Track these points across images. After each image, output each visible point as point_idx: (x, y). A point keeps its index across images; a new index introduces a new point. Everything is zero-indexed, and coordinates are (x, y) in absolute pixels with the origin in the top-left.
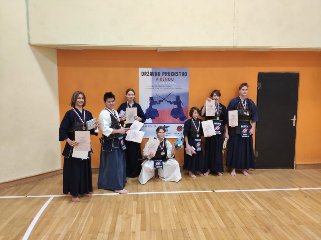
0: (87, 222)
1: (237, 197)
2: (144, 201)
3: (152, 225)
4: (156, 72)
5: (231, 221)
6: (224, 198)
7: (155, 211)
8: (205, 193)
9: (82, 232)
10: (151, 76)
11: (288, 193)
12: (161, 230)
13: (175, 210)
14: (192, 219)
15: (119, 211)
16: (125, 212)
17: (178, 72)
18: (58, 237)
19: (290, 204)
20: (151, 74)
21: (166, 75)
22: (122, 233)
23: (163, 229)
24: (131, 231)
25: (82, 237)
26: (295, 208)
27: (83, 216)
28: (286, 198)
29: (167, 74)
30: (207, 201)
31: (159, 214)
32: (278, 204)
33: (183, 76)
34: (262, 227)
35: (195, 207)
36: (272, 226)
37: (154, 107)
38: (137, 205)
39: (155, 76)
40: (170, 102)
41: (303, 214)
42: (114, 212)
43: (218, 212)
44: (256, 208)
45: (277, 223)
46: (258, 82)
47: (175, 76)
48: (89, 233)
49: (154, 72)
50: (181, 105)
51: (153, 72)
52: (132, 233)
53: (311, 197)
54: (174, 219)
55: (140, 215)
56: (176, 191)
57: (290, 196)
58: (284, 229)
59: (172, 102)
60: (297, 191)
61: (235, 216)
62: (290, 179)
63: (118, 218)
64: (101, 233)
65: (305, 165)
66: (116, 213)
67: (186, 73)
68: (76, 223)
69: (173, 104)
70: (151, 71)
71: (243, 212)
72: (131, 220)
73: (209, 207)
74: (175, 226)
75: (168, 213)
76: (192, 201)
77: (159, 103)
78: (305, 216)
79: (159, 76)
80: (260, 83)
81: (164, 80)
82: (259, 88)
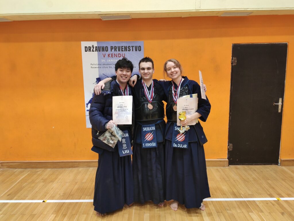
4: (102, 47)
10: (97, 52)
17: (129, 46)
20: (96, 50)
21: (115, 50)
29: (116, 48)
33: (136, 50)
39: (102, 51)
46: (233, 56)
47: (127, 51)
49: (100, 47)
51: (98, 47)
53: (290, 215)
60: (274, 203)
65: (293, 161)
67: (140, 46)
70: (97, 46)
79: (107, 51)
80: (235, 58)
81: (113, 56)
82: (233, 65)
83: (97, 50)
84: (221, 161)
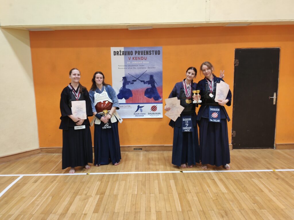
0: (44, 202)
1: (205, 178)
2: (108, 182)
3: (106, 207)
4: (128, 51)
5: (190, 203)
6: (190, 179)
7: (115, 192)
8: (172, 173)
9: (35, 213)
10: (123, 56)
11: (260, 174)
12: (114, 212)
13: (135, 191)
14: (149, 201)
15: (79, 192)
16: (85, 192)
17: (150, 51)
18: (10, 217)
19: (258, 186)
21: (139, 54)
22: (74, 215)
23: (116, 211)
24: (83, 213)
25: (33, 218)
26: (262, 191)
27: (43, 196)
28: (256, 181)
29: (140, 52)
30: (172, 182)
31: (118, 195)
32: (245, 187)
33: (156, 54)
34: (220, 211)
35: (157, 189)
36: (232, 210)
37: (127, 87)
38: (100, 185)
39: (128, 55)
40: (143, 81)
41: (269, 197)
42: (74, 192)
43: (179, 194)
44: (220, 190)
45: (238, 207)
46: (235, 59)
47: (148, 54)
48: (42, 213)
50: (155, 84)
51: (125, 51)
52: (83, 215)
53: (283, 180)
54: (131, 200)
55: (98, 196)
56: (144, 171)
57: (261, 178)
58: (243, 213)
59: (145, 81)
60: (270, 173)
61: (196, 198)
62: (267, 160)
63: (76, 199)
64: (53, 214)
65: (286, 145)
66: (76, 194)
67: (159, 51)
68: (33, 203)
69: (147, 84)
70: (123, 51)
71: (205, 195)
72: (87, 202)
73: (171, 188)
74: (129, 208)
75: (127, 195)
76: (156, 181)
77: (133, 83)
78: (270, 200)
79: (132, 55)
80: (237, 60)
81: (137, 59)
82: (236, 65)
83: (124, 54)
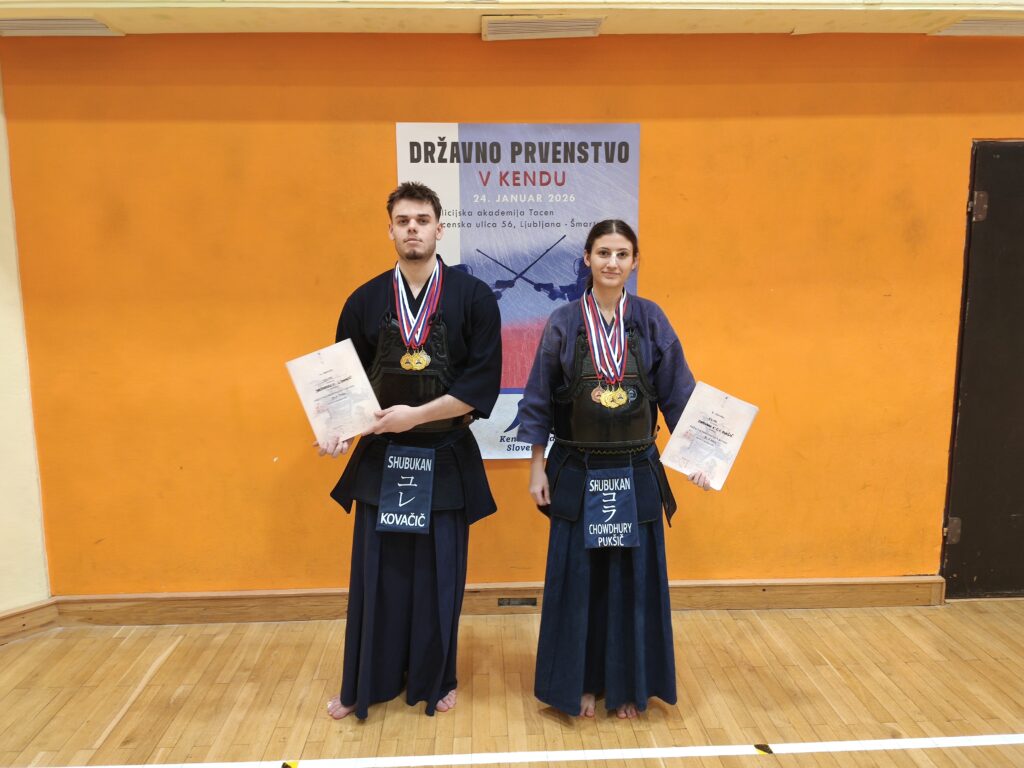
4: (478, 144)
10: (456, 165)
17: (584, 144)
20: (455, 156)
21: (529, 157)
29: (534, 150)
33: (609, 159)
39: (478, 161)
40: (548, 287)
46: (972, 188)
47: (572, 161)
49: (470, 144)
51: (464, 144)
59: (557, 287)
67: (624, 144)
70: (456, 140)
79: (497, 160)
80: (981, 196)
81: (521, 181)
82: (974, 219)
83: (458, 155)
84: (917, 585)
